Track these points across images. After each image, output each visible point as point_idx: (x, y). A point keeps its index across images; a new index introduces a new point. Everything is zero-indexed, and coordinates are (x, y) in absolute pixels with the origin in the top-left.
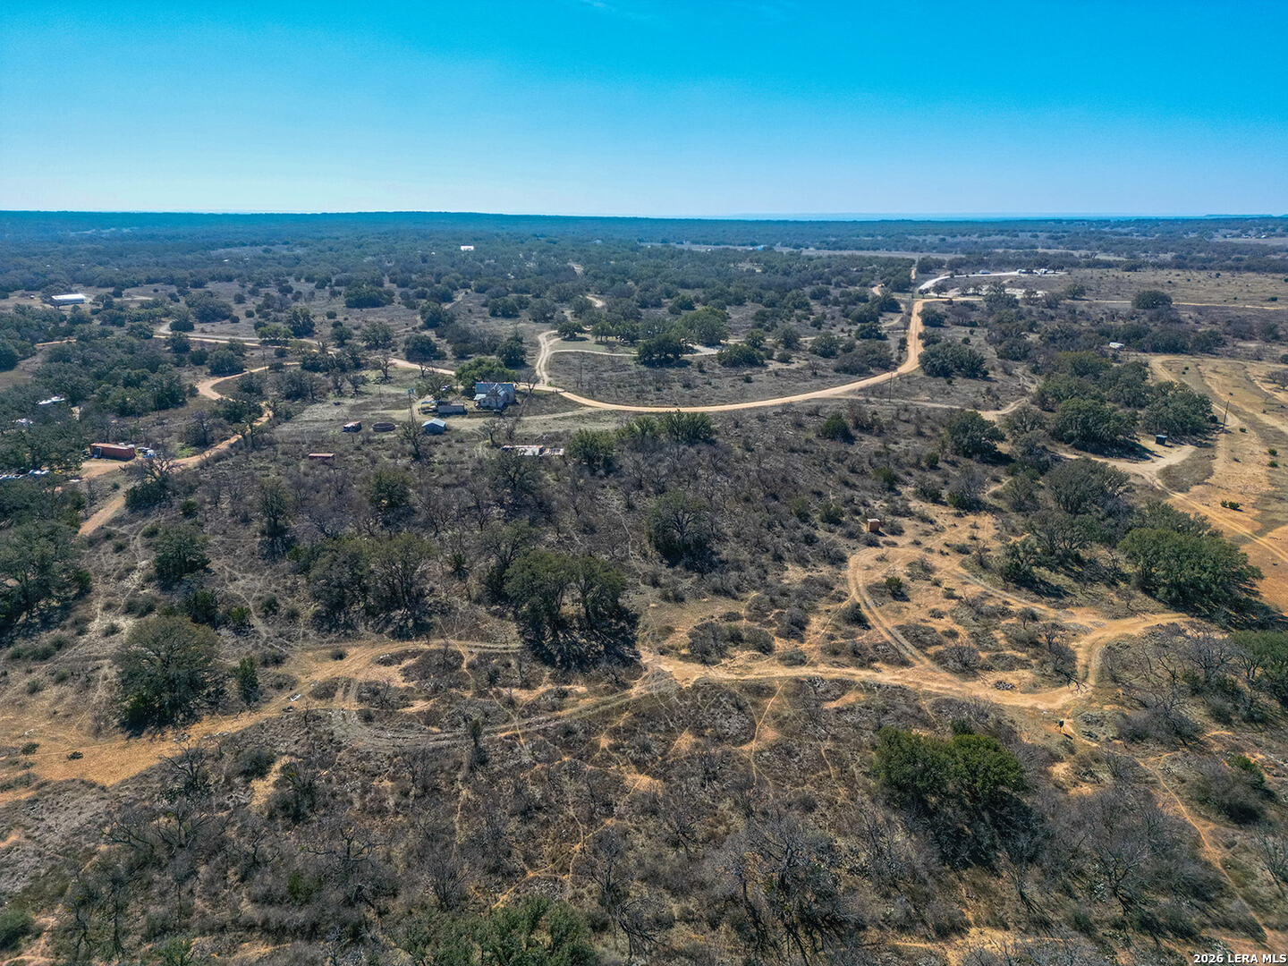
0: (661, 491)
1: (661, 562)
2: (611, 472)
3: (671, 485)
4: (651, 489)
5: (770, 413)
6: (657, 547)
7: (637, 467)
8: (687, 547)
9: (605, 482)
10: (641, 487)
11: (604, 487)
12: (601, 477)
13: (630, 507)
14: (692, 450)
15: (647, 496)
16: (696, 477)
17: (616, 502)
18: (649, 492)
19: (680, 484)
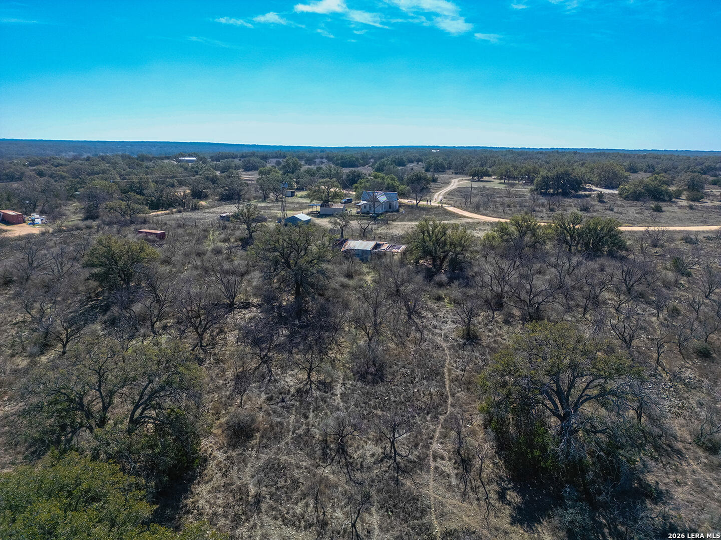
0: (534, 316)
1: (502, 496)
2: (457, 278)
3: (554, 307)
4: (517, 312)
5: (700, 237)
6: (503, 444)
7: (501, 278)
8: (577, 468)
9: (442, 292)
10: (500, 306)
11: (439, 299)
12: (440, 285)
13: (470, 338)
14: (592, 265)
15: (506, 322)
16: (595, 302)
17: (449, 326)
18: (511, 315)
19: (569, 309)
